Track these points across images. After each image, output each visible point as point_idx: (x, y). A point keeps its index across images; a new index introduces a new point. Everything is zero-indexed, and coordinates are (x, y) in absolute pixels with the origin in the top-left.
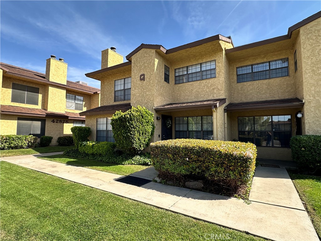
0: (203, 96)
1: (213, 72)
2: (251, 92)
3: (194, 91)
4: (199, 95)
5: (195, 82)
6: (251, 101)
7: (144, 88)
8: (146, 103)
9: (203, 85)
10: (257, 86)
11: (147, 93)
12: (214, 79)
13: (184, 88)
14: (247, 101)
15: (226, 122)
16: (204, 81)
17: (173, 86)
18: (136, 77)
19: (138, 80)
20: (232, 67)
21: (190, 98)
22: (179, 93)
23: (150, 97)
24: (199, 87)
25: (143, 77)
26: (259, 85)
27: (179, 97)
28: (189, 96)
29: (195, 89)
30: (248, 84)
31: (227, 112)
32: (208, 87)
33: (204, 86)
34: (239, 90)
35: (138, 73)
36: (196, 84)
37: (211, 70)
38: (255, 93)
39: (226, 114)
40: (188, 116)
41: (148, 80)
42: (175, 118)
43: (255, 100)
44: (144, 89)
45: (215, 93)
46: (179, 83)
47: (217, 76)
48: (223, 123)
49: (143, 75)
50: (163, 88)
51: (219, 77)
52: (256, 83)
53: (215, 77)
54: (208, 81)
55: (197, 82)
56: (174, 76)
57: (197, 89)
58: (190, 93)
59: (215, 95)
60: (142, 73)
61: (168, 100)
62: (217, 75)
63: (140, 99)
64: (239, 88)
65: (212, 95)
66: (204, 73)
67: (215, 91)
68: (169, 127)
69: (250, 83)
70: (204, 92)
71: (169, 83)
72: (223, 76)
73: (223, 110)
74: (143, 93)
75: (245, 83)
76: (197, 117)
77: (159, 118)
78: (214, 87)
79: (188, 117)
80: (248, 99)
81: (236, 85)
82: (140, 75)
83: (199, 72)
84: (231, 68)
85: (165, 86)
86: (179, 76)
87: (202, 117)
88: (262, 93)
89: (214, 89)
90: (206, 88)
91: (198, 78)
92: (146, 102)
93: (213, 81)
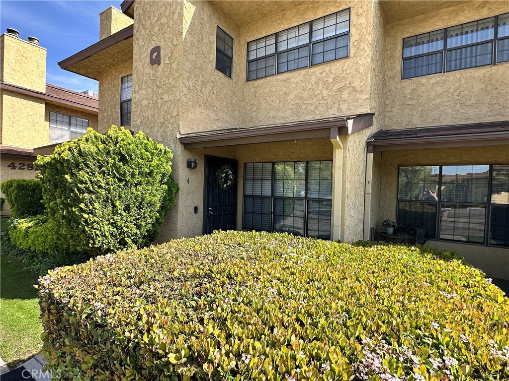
0: (313, 108)
1: (341, 43)
2: (438, 101)
3: (292, 96)
4: (303, 107)
5: (294, 73)
6: (436, 124)
7: (158, 84)
8: (162, 124)
9: (313, 79)
10: (457, 85)
11: (165, 97)
12: (342, 61)
13: (267, 90)
14: (425, 125)
15: (370, 178)
16: (317, 70)
17: (243, 87)
18: (143, 56)
19: (146, 65)
20: (392, 39)
21: (280, 114)
22: (256, 103)
23: (172, 108)
24: (303, 84)
25: (155, 54)
26: (463, 82)
27: (255, 114)
28: (278, 110)
29: (295, 92)
30: (433, 81)
31: (374, 151)
32: (326, 85)
33: (317, 83)
34: (405, 97)
35: (146, 47)
36: (297, 77)
37: (336, 37)
38: (447, 103)
39: (371, 156)
40: (274, 160)
41: (167, 62)
42: (245, 164)
43: (446, 122)
44: (158, 87)
45: (345, 100)
46: (257, 79)
47: (352, 54)
48: (363, 181)
49: (157, 49)
50: (213, 87)
51: (357, 57)
52: (452, 78)
53: (347, 57)
54: (326, 68)
55: (299, 72)
56: (246, 61)
57: (298, 91)
58: (280, 101)
59: (344, 107)
60: (154, 44)
61: (228, 119)
62: (352, 51)
63: (150, 113)
64: (407, 92)
65: (336, 105)
66: (319, 48)
67: (345, 95)
68: (225, 185)
69: (438, 79)
70: (315, 99)
71: (230, 76)
72: (367, 53)
73: (365, 144)
74: (157, 97)
75: (423, 80)
76: (295, 162)
77: (193, 165)
78: (342, 85)
79: (273, 164)
80: (429, 120)
81: (399, 86)
82: (149, 51)
83: (306, 45)
84: (387, 42)
85: (219, 84)
86: (257, 60)
87: (307, 163)
88: (469, 103)
89: (341, 90)
90: (320, 88)
91: (303, 62)
92: (162, 120)
93: (340, 68)
